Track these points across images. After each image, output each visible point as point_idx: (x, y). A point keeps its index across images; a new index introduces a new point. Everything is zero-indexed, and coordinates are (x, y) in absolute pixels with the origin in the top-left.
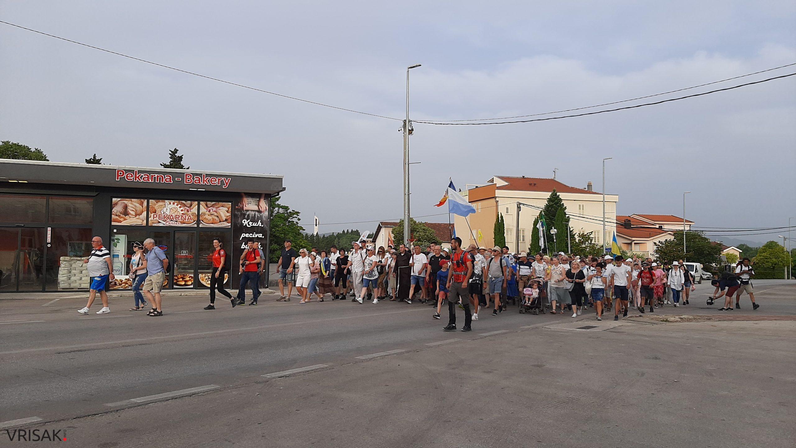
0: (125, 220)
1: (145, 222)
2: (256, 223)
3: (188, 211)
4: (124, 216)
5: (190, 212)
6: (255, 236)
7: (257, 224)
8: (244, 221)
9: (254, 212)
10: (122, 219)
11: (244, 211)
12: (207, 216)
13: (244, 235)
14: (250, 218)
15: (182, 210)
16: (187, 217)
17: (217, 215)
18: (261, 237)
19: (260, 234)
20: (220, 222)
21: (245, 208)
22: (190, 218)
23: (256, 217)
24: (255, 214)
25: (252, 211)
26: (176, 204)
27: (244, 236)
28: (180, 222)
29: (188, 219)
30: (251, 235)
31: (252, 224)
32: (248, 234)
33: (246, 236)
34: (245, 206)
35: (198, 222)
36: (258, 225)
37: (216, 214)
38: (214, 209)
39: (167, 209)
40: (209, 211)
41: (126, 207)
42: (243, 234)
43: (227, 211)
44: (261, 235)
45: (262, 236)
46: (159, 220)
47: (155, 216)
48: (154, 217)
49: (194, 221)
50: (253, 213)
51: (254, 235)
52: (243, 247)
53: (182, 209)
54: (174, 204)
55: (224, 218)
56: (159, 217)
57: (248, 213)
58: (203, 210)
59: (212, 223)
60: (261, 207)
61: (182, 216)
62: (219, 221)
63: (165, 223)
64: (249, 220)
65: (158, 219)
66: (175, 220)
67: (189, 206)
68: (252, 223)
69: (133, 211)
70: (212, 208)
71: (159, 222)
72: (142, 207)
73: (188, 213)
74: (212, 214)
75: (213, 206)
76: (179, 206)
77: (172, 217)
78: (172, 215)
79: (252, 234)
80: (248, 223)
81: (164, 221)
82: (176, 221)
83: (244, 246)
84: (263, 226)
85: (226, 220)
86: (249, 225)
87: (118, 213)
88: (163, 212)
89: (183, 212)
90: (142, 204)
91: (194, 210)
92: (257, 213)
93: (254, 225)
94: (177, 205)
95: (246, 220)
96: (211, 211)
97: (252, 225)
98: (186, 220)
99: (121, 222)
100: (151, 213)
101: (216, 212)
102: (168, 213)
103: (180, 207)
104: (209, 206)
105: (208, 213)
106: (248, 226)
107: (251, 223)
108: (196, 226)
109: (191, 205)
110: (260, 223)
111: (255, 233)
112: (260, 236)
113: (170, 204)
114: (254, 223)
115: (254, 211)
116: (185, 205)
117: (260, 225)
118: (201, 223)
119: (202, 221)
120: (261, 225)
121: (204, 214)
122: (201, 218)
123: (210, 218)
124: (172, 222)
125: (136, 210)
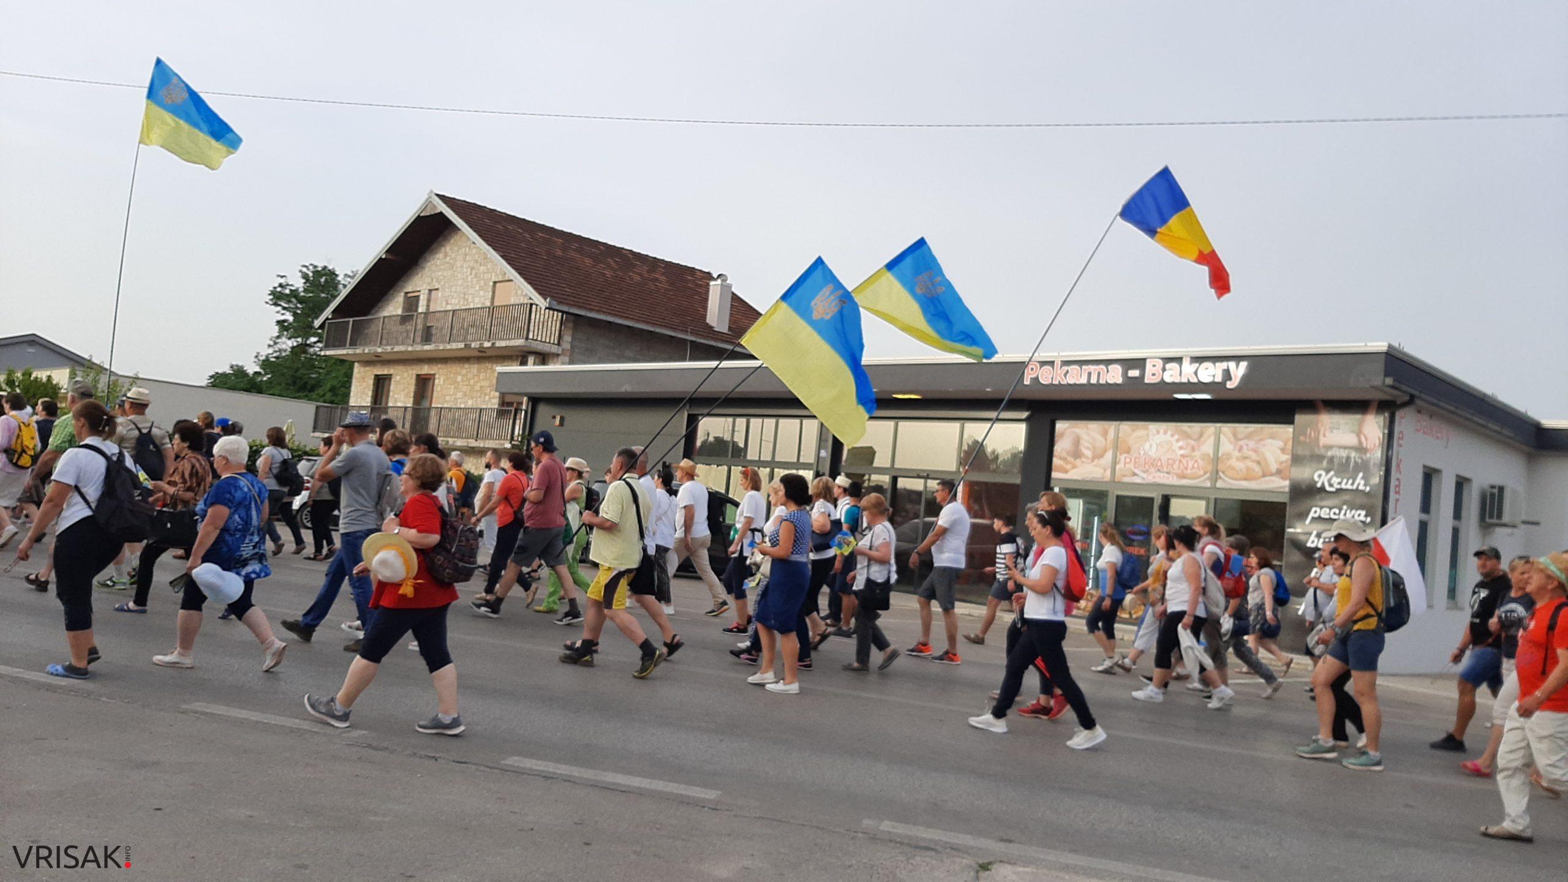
0: (1074, 467)
1: (1108, 473)
2: (1350, 481)
3: (1193, 449)
4: (1072, 460)
5: (1197, 454)
6: (1345, 514)
7: (1352, 484)
8: (1320, 476)
9: (1347, 451)
10: (1069, 467)
11: (1319, 448)
12: (1233, 462)
13: (1316, 512)
14: (1336, 467)
15: (1181, 448)
16: (1190, 465)
17: (1258, 459)
18: (1362, 518)
19: (1359, 512)
20: (1264, 476)
21: (1323, 441)
22: (1196, 465)
23: (1352, 464)
24: (1348, 458)
25: (1340, 447)
26: (1169, 433)
27: (1316, 515)
28: (1175, 474)
29: (1193, 467)
30: (1335, 514)
31: (1340, 483)
32: (1328, 510)
33: (1323, 516)
34: (1324, 435)
35: (1215, 476)
36: (1355, 487)
37: (1254, 456)
38: (1252, 444)
39: (1151, 446)
40: (1240, 449)
41: (1077, 442)
42: (1314, 509)
43: (1283, 450)
44: (1363, 513)
45: (1366, 516)
46: (1136, 471)
47: (1128, 460)
48: (1125, 463)
49: (1205, 473)
50: (1344, 454)
51: (1343, 512)
52: (1313, 542)
53: (1181, 443)
54: (1165, 433)
55: (1274, 467)
56: (1135, 463)
57: (1329, 454)
58: (1226, 446)
59: (1245, 479)
60: (1366, 439)
61: (1180, 461)
62: (1261, 473)
63: (1144, 475)
64: (1332, 473)
65: (1132, 468)
66: (1165, 470)
67: (1196, 436)
68: (1339, 480)
69: (1088, 448)
70: (1246, 441)
71: (1135, 474)
72: (1106, 440)
73: (1194, 454)
74: (1246, 458)
75: (1249, 436)
76: (1176, 437)
77: (1159, 464)
78: (1160, 459)
79: (1337, 511)
80: (1329, 481)
81: (1144, 472)
82: (1168, 473)
83: (1316, 540)
84: (1368, 489)
85: (1279, 472)
86: (1331, 485)
87: (1064, 455)
88: (1142, 453)
89: (1182, 452)
90: (1105, 434)
91: (1208, 447)
92: (1353, 454)
93: (1347, 485)
94: (1172, 436)
95: (1323, 473)
96: (1245, 448)
97: (1339, 487)
98: (1189, 471)
99: (1066, 471)
100: (1121, 454)
101: (1256, 451)
102: (1153, 453)
103: (1178, 441)
104: (1240, 436)
105: (1236, 453)
106: (1328, 488)
107: (1335, 480)
108: (1208, 484)
109: (1201, 435)
110: (1362, 482)
111: (1345, 507)
112: (1359, 515)
113: (1158, 432)
114: (1345, 481)
115: (1345, 448)
116: (1187, 436)
117: (1361, 488)
118: (1220, 478)
119: (1223, 472)
120: (1365, 485)
121: (1229, 456)
122: (1220, 467)
123: (1240, 465)
124: (1159, 474)
125: (1094, 447)
